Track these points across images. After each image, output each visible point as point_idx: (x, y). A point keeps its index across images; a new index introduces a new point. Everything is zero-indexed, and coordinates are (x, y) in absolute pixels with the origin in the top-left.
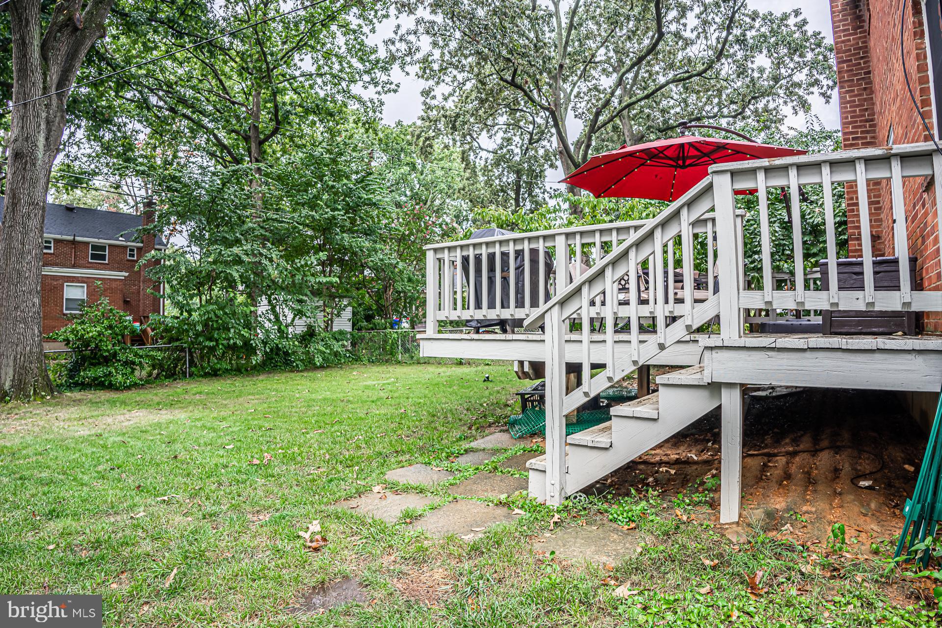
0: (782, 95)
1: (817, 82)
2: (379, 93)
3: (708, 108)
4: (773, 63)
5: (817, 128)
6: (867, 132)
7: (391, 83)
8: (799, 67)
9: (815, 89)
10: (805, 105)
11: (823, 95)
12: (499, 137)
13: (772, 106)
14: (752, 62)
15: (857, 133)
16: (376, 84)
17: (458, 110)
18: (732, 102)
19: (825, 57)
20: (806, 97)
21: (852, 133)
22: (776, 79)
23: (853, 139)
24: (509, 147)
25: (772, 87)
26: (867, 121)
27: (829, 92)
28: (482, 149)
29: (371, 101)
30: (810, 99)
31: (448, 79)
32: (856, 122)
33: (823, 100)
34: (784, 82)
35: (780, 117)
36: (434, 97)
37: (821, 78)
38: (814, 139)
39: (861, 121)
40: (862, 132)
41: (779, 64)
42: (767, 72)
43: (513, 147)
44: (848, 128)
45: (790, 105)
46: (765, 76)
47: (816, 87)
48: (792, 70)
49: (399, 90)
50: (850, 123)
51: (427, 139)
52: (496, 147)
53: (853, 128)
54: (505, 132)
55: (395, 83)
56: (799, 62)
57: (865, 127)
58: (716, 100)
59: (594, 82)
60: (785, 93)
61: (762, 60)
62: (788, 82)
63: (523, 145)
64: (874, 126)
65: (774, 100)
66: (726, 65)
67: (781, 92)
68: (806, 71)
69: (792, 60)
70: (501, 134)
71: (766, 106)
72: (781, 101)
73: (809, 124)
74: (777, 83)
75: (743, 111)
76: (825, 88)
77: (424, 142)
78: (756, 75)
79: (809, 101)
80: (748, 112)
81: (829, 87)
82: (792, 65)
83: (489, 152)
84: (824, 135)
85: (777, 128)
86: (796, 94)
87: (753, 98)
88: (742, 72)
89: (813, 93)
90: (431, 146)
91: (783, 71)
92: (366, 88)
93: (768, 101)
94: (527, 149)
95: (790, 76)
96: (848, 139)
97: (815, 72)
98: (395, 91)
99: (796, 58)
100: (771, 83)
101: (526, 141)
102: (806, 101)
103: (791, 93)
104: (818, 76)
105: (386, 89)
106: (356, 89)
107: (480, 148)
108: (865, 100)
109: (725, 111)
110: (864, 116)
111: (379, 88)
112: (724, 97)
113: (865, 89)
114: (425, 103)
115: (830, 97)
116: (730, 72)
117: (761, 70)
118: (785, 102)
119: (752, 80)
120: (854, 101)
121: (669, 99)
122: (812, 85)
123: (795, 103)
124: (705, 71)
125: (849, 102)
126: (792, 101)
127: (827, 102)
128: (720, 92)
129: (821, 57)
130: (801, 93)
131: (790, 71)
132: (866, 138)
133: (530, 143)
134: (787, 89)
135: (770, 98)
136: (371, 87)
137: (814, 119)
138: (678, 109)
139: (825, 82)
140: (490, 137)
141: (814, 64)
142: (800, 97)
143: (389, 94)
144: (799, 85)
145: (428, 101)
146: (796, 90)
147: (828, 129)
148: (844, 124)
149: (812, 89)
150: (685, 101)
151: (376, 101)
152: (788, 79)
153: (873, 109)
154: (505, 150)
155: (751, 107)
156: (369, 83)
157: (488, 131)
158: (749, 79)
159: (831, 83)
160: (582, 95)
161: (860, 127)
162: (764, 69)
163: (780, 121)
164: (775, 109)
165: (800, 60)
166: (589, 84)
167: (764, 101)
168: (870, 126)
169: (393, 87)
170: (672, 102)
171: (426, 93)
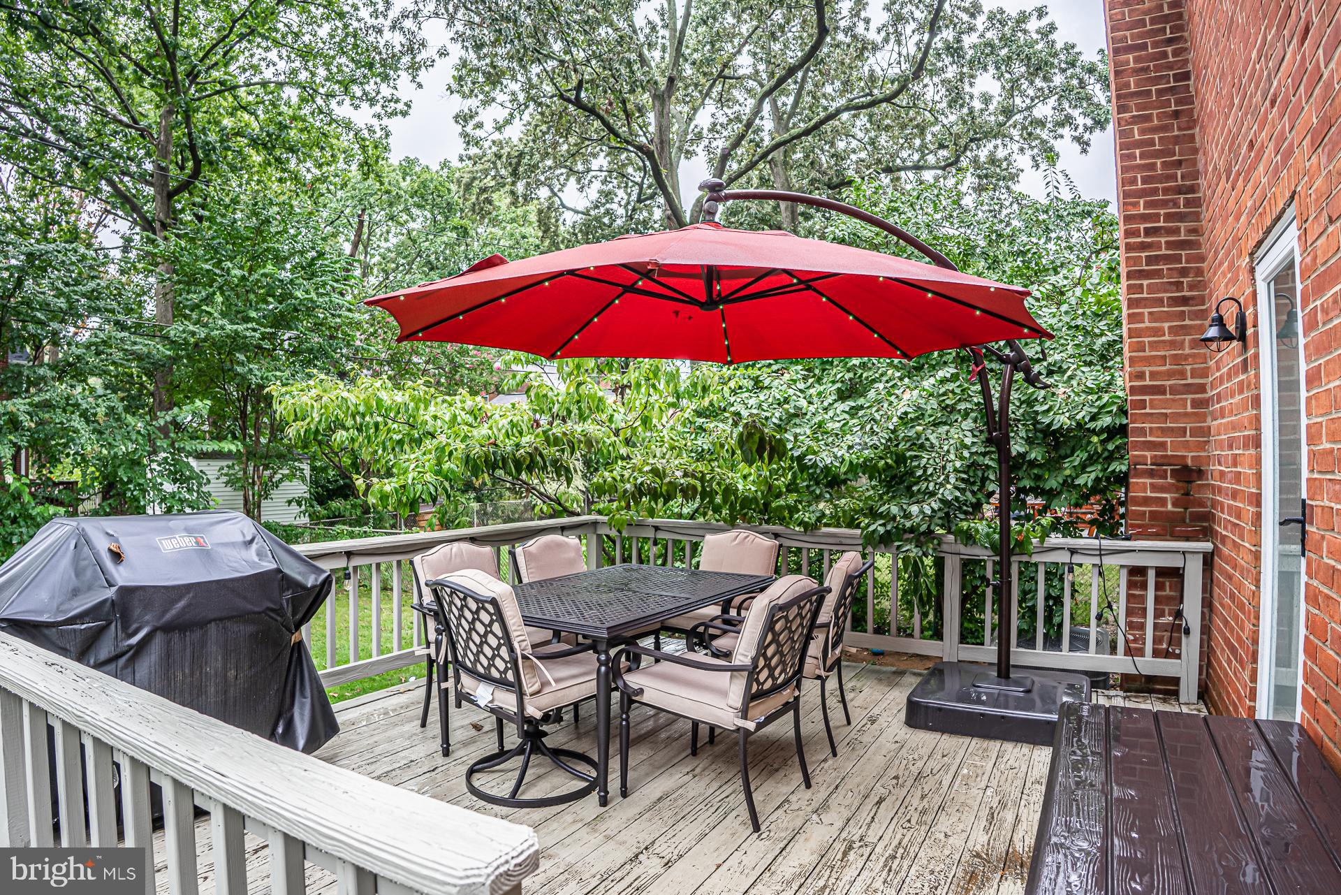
0: (1017, 138)
1: (1068, 120)
2: (379, 116)
3: (904, 154)
4: (1004, 88)
5: (1066, 196)
6: (1181, 217)
7: (397, 101)
8: (1042, 97)
9: (1066, 131)
10: (1050, 155)
11: (1078, 139)
12: (593, 192)
13: (1001, 153)
14: (971, 85)
15: (1156, 218)
16: (372, 102)
17: (521, 147)
18: (941, 146)
19: (1081, 81)
20: (1052, 141)
21: (1144, 218)
22: (1008, 112)
23: (1148, 232)
24: (608, 206)
25: (1001, 125)
26: (1179, 190)
27: (1086, 136)
28: (568, 209)
29: (371, 129)
30: (1058, 145)
31: (501, 97)
32: (1154, 192)
33: (1077, 147)
34: (1018, 117)
35: (1014, 171)
36: (479, 126)
37: (1075, 113)
38: (1060, 217)
39: (1166, 191)
40: (1168, 217)
41: (1013, 88)
42: (995, 102)
43: (615, 206)
44: (1136, 205)
45: (1029, 153)
46: (992, 108)
47: (1067, 128)
48: (1032, 100)
49: (411, 111)
50: (1142, 194)
51: (484, 190)
52: (589, 205)
53: (1147, 205)
54: (604, 182)
55: (404, 100)
56: (1041, 89)
57: (1176, 205)
58: (917, 142)
59: (737, 108)
60: (1021, 135)
61: (987, 83)
62: (1025, 118)
63: (628, 203)
64: (1197, 203)
65: (1005, 146)
66: (931, 88)
67: (1015, 133)
68: (1052, 101)
69: (1032, 83)
70: (597, 185)
71: (992, 154)
72: (1016, 147)
73: (1050, 189)
74: (1009, 119)
75: (957, 161)
76: (1081, 129)
77: (478, 195)
78: (977, 105)
79: (1057, 149)
80: (964, 162)
81: (1086, 128)
82: (1031, 92)
83: (577, 212)
84: (1079, 209)
85: (1008, 188)
86: (1038, 137)
87: (972, 140)
88: (956, 98)
89: (1062, 137)
90: (490, 202)
91: (1018, 100)
92: (357, 107)
93: (996, 147)
94: (634, 210)
95: (1029, 108)
96: (1135, 233)
97: (1066, 105)
98: (404, 114)
99: (1039, 82)
100: (1001, 118)
101: (634, 197)
102: (1051, 149)
103: (1030, 134)
104: (1070, 111)
105: (389, 110)
106: (342, 110)
107: (564, 206)
108: (1177, 140)
109: (931, 159)
110: (1174, 177)
111: (378, 109)
112: (929, 137)
113: (1176, 114)
114: (465, 135)
115: (1088, 144)
116: (937, 98)
117: (986, 99)
118: (1022, 150)
119: (971, 111)
120: (1152, 142)
121: (851, 139)
122: (1062, 125)
123: (1036, 150)
124: (896, 94)
125: (1139, 144)
126: (1032, 148)
127: (1084, 151)
128: (922, 130)
129: (1075, 82)
130: (1044, 137)
131: (1028, 101)
132: (1176, 231)
133: (639, 201)
134: (1024, 128)
135: (999, 142)
136: (365, 105)
137: (1061, 178)
138: (863, 155)
139: (1081, 121)
140: (581, 189)
141: (1065, 92)
142: (1044, 142)
143: (395, 119)
144: (1041, 123)
145: (469, 129)
146: (1038, 131)
147: (1086, 197)
148: (1127, 197)
149: (1060, 131)
150: (873, 142)
151: (377, 129)
152: (1026, 113)
153: (1194, 163)
154: (602, 210)
155: (968, 153)
156: (361, 99)
157: (579, 181)
158: (965, 110)
159: (1089, 122)
160: (718, 127)
161: (1164, 204)
162: (991, 97)
163: (1013, 177)
164: (1006, 159)
165: (1044, 85)
166: (729, 112)
167: (990, 146)
168: (1188, 203)
169: (400, 106)
170: (854, 144)
171: (463, 118)
